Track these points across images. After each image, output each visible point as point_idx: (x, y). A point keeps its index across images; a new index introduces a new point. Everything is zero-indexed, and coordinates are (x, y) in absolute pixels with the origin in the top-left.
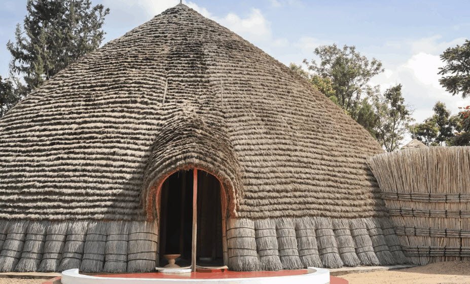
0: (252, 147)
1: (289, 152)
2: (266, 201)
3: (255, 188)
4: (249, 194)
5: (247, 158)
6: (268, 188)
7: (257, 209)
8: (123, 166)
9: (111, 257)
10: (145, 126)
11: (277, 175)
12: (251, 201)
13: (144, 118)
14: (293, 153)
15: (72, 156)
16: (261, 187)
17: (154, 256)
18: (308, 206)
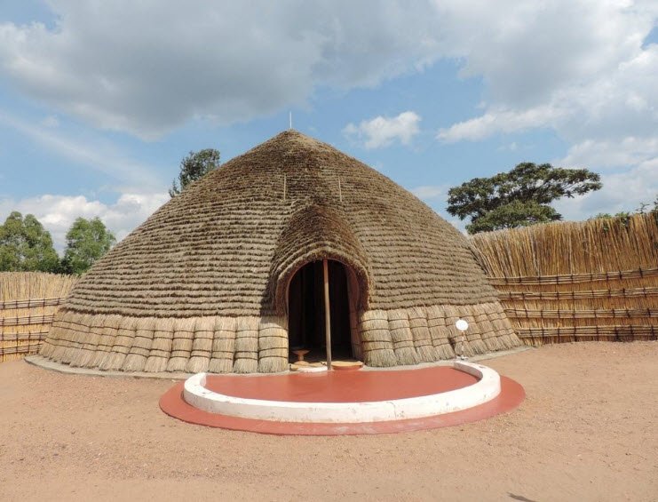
0: (376, 238)
1: (409, 243)
2: (397, 292)
3: (384, 279)
4: (380, 285)
5: (374, 249)
6: (395, 278)
7: (388, 299)
8: (250, 260)
9: (240, 355)
10: (269, 221)
11: (403, 264)
12: (381, 292)
13: (268, 214)
14: (413, 244)
15: (200, 251)
16: (390, 277)
17: (285, 353)
18: (435, 294)
